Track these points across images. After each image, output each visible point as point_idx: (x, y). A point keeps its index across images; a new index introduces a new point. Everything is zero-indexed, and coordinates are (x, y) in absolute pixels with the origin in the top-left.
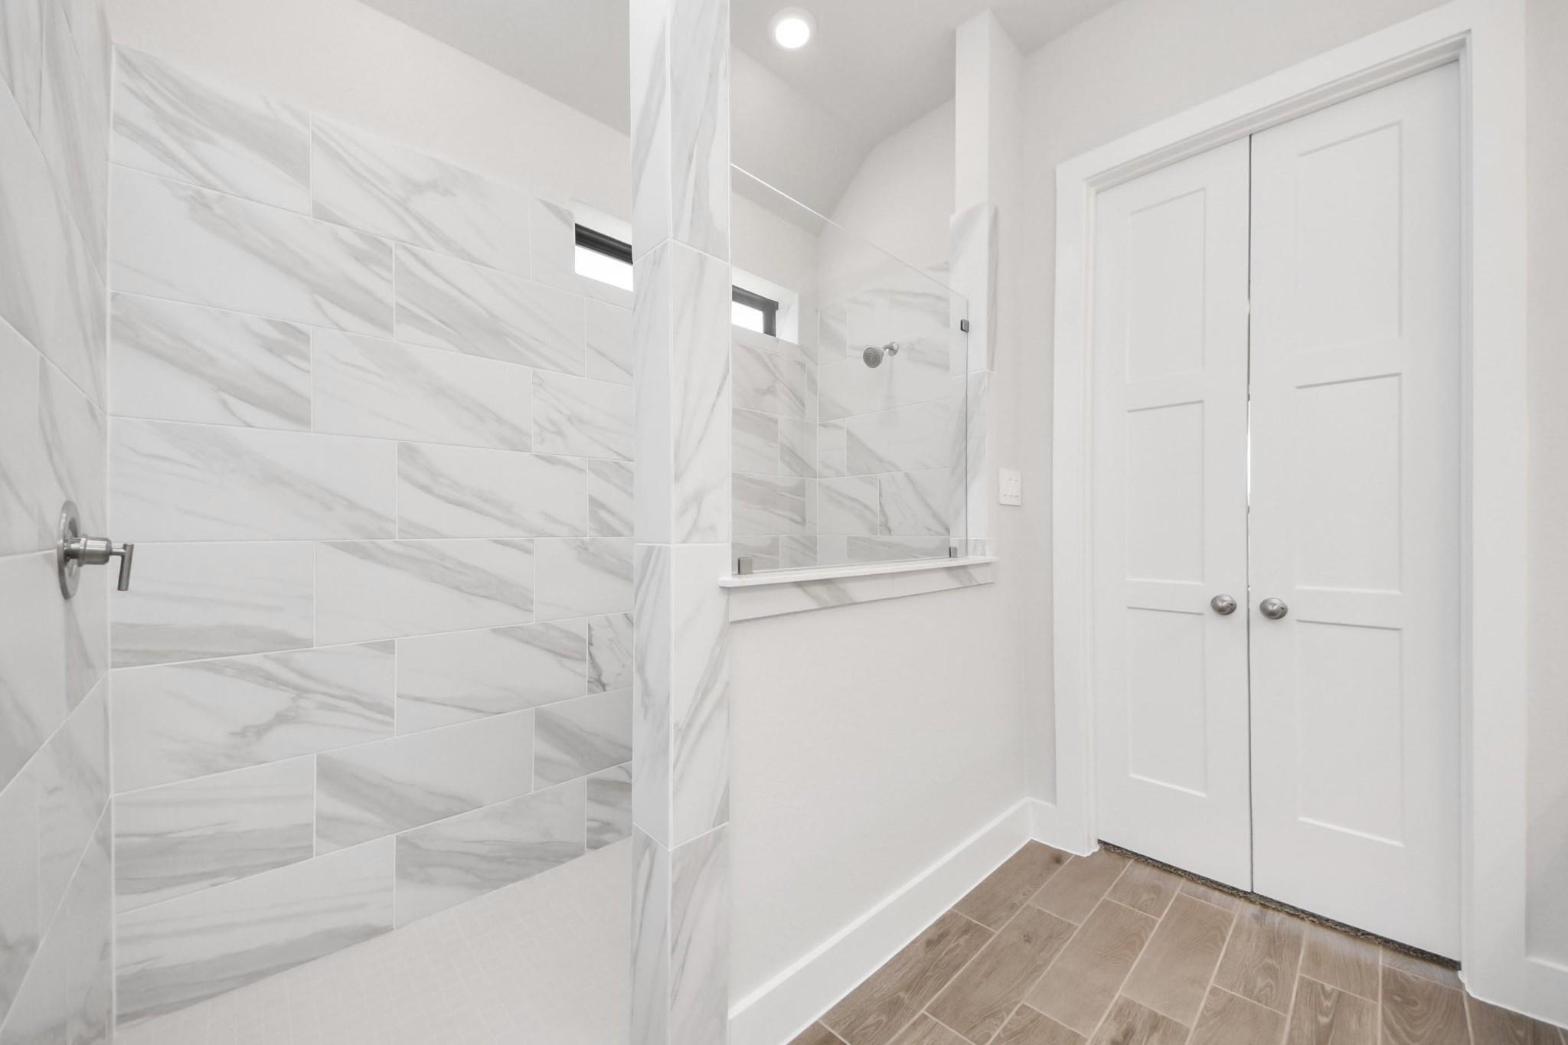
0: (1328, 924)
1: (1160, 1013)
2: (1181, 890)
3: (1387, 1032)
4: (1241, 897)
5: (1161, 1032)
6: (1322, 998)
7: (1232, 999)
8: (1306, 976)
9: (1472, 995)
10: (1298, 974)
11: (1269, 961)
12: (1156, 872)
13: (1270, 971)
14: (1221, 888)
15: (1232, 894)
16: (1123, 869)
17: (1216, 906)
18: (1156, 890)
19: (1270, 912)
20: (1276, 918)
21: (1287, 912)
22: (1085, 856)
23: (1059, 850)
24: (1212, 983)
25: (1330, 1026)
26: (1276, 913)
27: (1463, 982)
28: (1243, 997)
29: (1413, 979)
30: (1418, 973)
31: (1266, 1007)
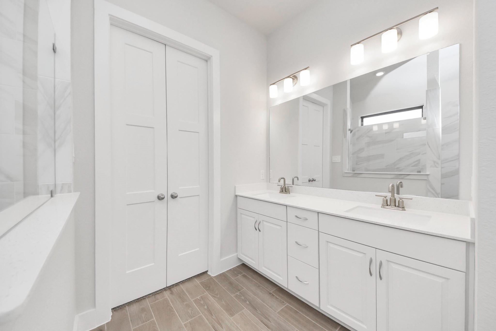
2: (150, 303)
3: (214, 298)
4: (163, 291)
6: (200, 302)
7: (190, 323)
8: (193, 299)
9: (213, 276)
10: (192, 300)
11: (185, 303)
12: (137, 304)
13: (188, 306)
14: (158, 292)
15: (161, 292)
16: (127, 312)
17: (161, 299)
18: (143, 310)
19: (172, 289)
20: (175, 290)
22: (110, 320)
23: (97, 328)
24: (183, 324)
25: (208, 307)
27: (210, 274)
28: (192, 319)
29: (205, 281)
30: (204, 279)
31: (197, 316)
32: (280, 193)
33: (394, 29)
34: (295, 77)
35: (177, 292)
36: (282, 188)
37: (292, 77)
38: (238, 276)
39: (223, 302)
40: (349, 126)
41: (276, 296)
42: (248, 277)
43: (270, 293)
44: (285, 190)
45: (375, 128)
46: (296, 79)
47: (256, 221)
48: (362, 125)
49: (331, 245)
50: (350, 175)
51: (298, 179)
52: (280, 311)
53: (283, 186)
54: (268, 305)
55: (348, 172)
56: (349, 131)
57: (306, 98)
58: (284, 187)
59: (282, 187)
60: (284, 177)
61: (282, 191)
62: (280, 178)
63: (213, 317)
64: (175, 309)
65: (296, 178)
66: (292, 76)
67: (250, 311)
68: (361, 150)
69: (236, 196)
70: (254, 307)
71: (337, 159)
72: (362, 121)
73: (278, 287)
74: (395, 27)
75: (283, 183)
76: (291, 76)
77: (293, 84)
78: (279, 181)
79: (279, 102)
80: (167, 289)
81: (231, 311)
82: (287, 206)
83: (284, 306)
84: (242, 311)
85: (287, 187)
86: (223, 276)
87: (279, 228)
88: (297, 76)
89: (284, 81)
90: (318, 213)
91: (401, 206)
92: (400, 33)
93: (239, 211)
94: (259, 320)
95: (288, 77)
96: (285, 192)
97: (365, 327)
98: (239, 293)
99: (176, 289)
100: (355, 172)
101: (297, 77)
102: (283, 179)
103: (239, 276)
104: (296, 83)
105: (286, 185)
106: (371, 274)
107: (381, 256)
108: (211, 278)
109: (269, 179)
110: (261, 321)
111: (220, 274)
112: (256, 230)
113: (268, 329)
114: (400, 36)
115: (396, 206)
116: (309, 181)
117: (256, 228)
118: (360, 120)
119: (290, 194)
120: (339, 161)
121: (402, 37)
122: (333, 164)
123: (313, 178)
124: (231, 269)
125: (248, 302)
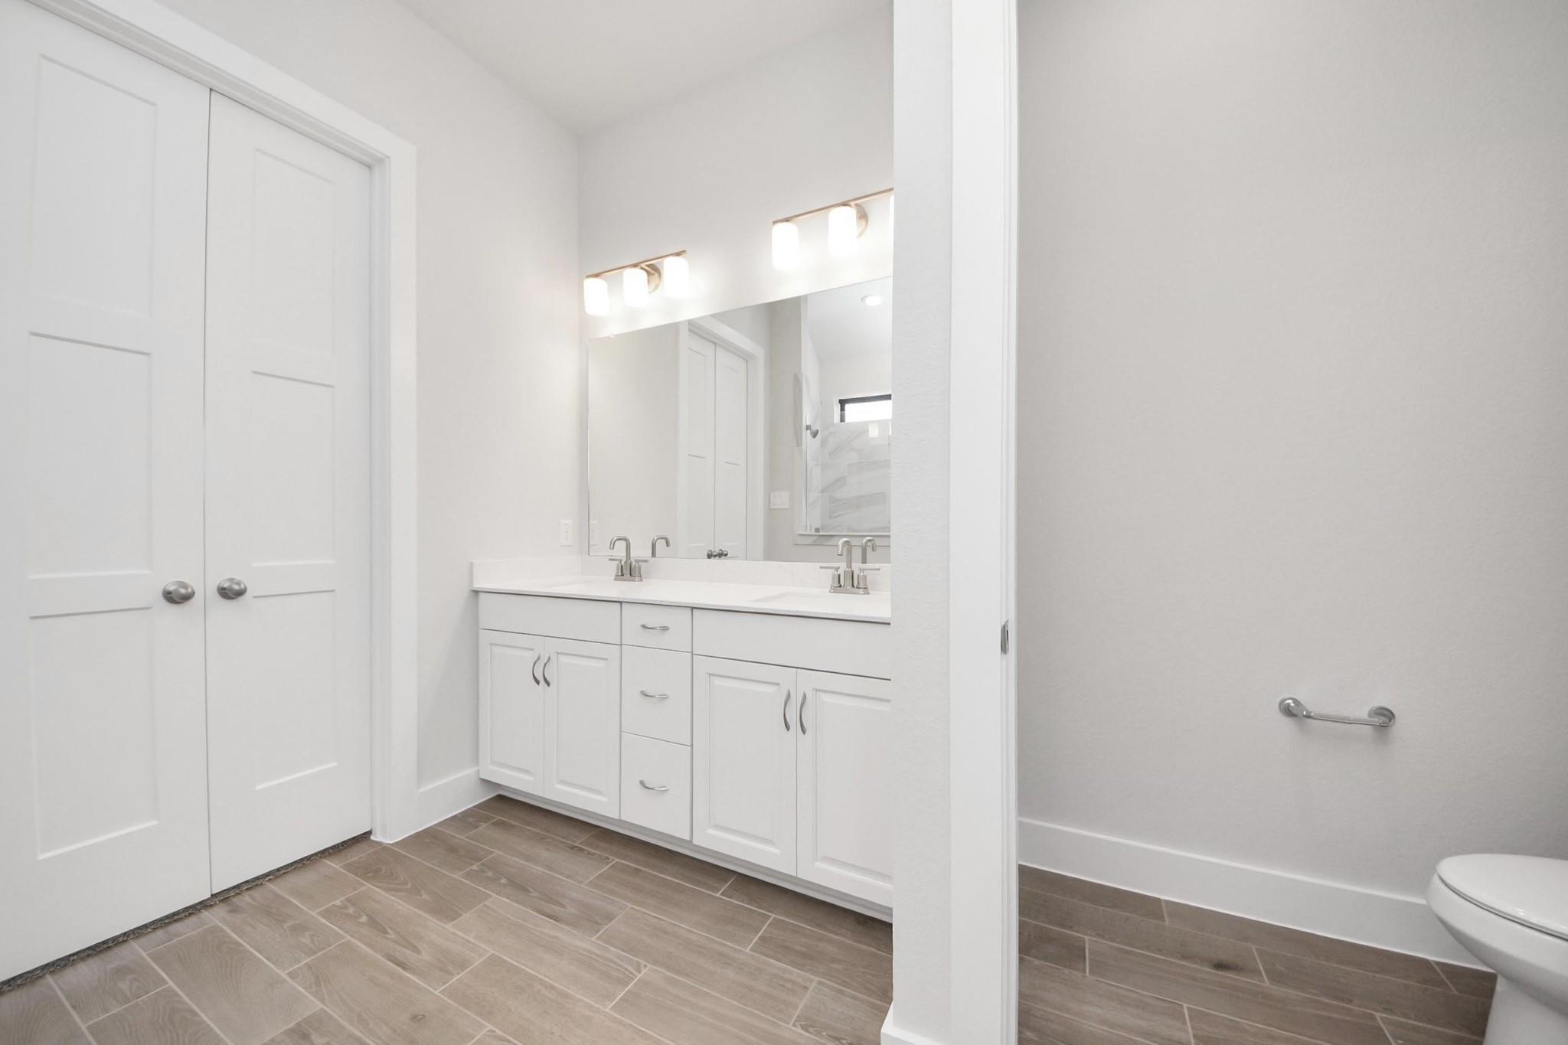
0: (281, 872)
1: (292, 1025)
3: (393, 893)
4: (200, 910)
5: (311, 1031)
6: (345, 911)
7: (310, 966)
9: (391, 842)
10: (314, 913)
11: (286, 926)
13: (299, 929)
14: (176, 917)
15: (190, 914)
17: (192, 932)
18: (123, 970)
19: (236, 898)
21: (246, 889)
24: (283, 973)
25: (370, 918)
26: (239, 896)
27: (378, 840)
28: (313, 957)
29: (361, 860)
30: (356, 855)
31: (332, 947)
32: (615, 579)
33: (850, 206)
34: (653, 271)
35: (254, 903)
36: (622, 567)
37: (646, 268)
38: (476, 827)
39: (425, 896)
40: (807, 418)
41: (587, 848)
42: (513, 826)
43: (573, 848)
44: (628, 571)
45: (874, 432)
46: (656, 275)
47: (539, 658)
48: (842, 419)
49: (717, 681)
50: (809, 541)
51: (668, 544)
52: (595, 878)
53: (624, 559)
54: (561, 874)
55: (804, 533)
56: (807, 429)
57: (695, 328)
58: (626, 562)
59: (623, 563)
60: (628, 537)
61: (620, 574)
62: (615, 539)
63: (388, 936)
64: (252, 947)
65: (664, 541)
66: (647, 266)
67: (508, 898)
68: (840, 481)
69: (476, 592)
70: (519, 886)
71: (781, 500)
72: (842, 409)
73: (599, 829)
74: (852, 203)
75: (625, 554)
76: (643, 265)
77: (649, 288)
78: (612, 546)
79: (614, 329)
80: (212, 903)
81: (445, 910)
82: (621, 602)
83: (608, 866)
84: (486, 903)
85: (634, 564)
86: (427, 839)
87: (601, 664)
88: (658, 266)
89: (624, 273)
90: (693, 608)
91: (861, 586)
92: (863, 216)
93: (485, 637)
94: (534, 911)
95: (635, 266)
96: (629, 576)
97: (777, 851)
98: (478, 866)
99: (249, 895)
100: (821, 533)
101: (660, 268)
102: (623, 542)
103: (480, 828)
104: (657, 287)
105: (632, 560)
106: (788, 727)
107: (807, 683)
108: (385, 848)
109: (586, 547)
110: (537, 912)
111: (417, 833)
112: (538, 682)
113: (558, 924)
114: (863, 222)
115: (853, 586)
116: (709, 556)
117: (537, 677)
118: (837, 408)
119: (642, 580)
120: (787, 506)
121: (869, 223)
122: (771, 512)
123: (721, 550)
124: (455, 816)
125: (504, 881)
